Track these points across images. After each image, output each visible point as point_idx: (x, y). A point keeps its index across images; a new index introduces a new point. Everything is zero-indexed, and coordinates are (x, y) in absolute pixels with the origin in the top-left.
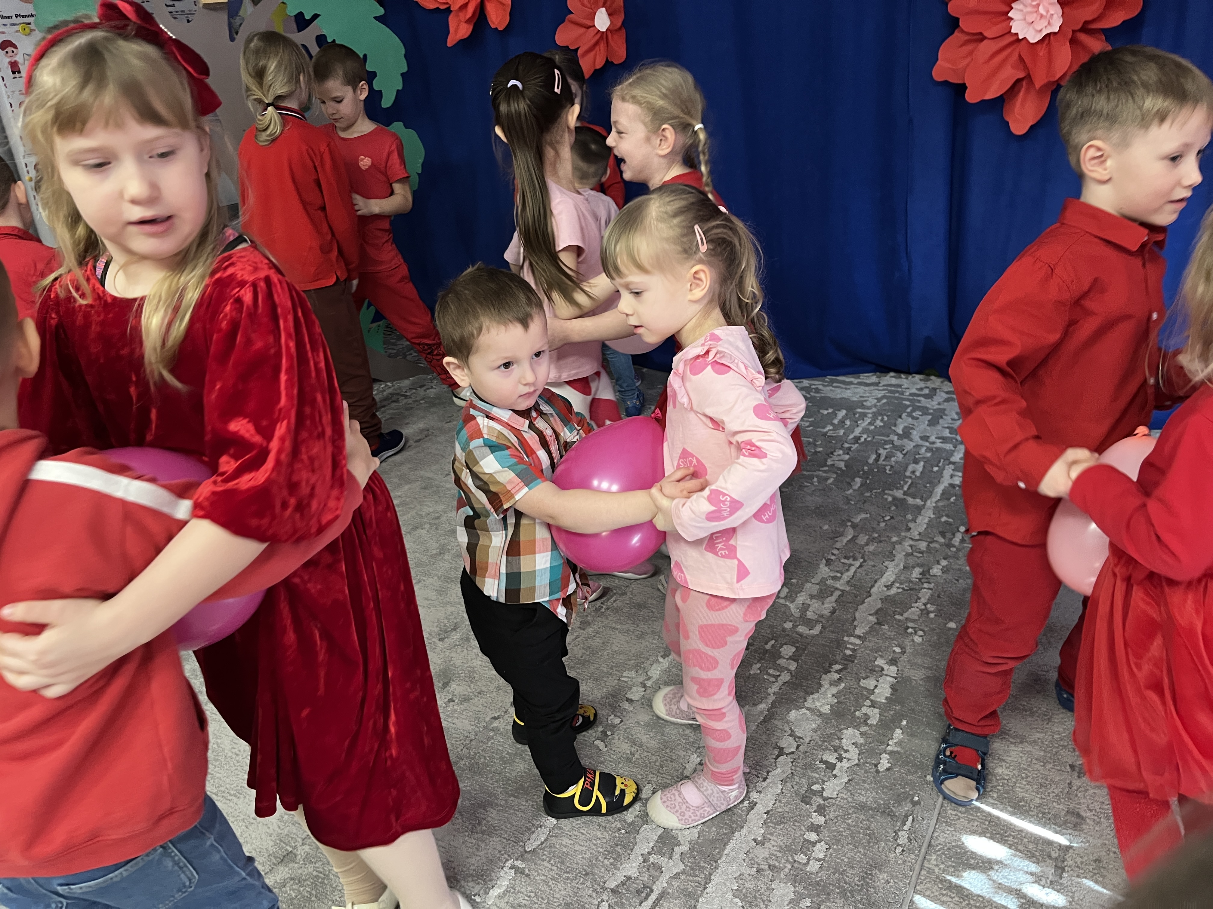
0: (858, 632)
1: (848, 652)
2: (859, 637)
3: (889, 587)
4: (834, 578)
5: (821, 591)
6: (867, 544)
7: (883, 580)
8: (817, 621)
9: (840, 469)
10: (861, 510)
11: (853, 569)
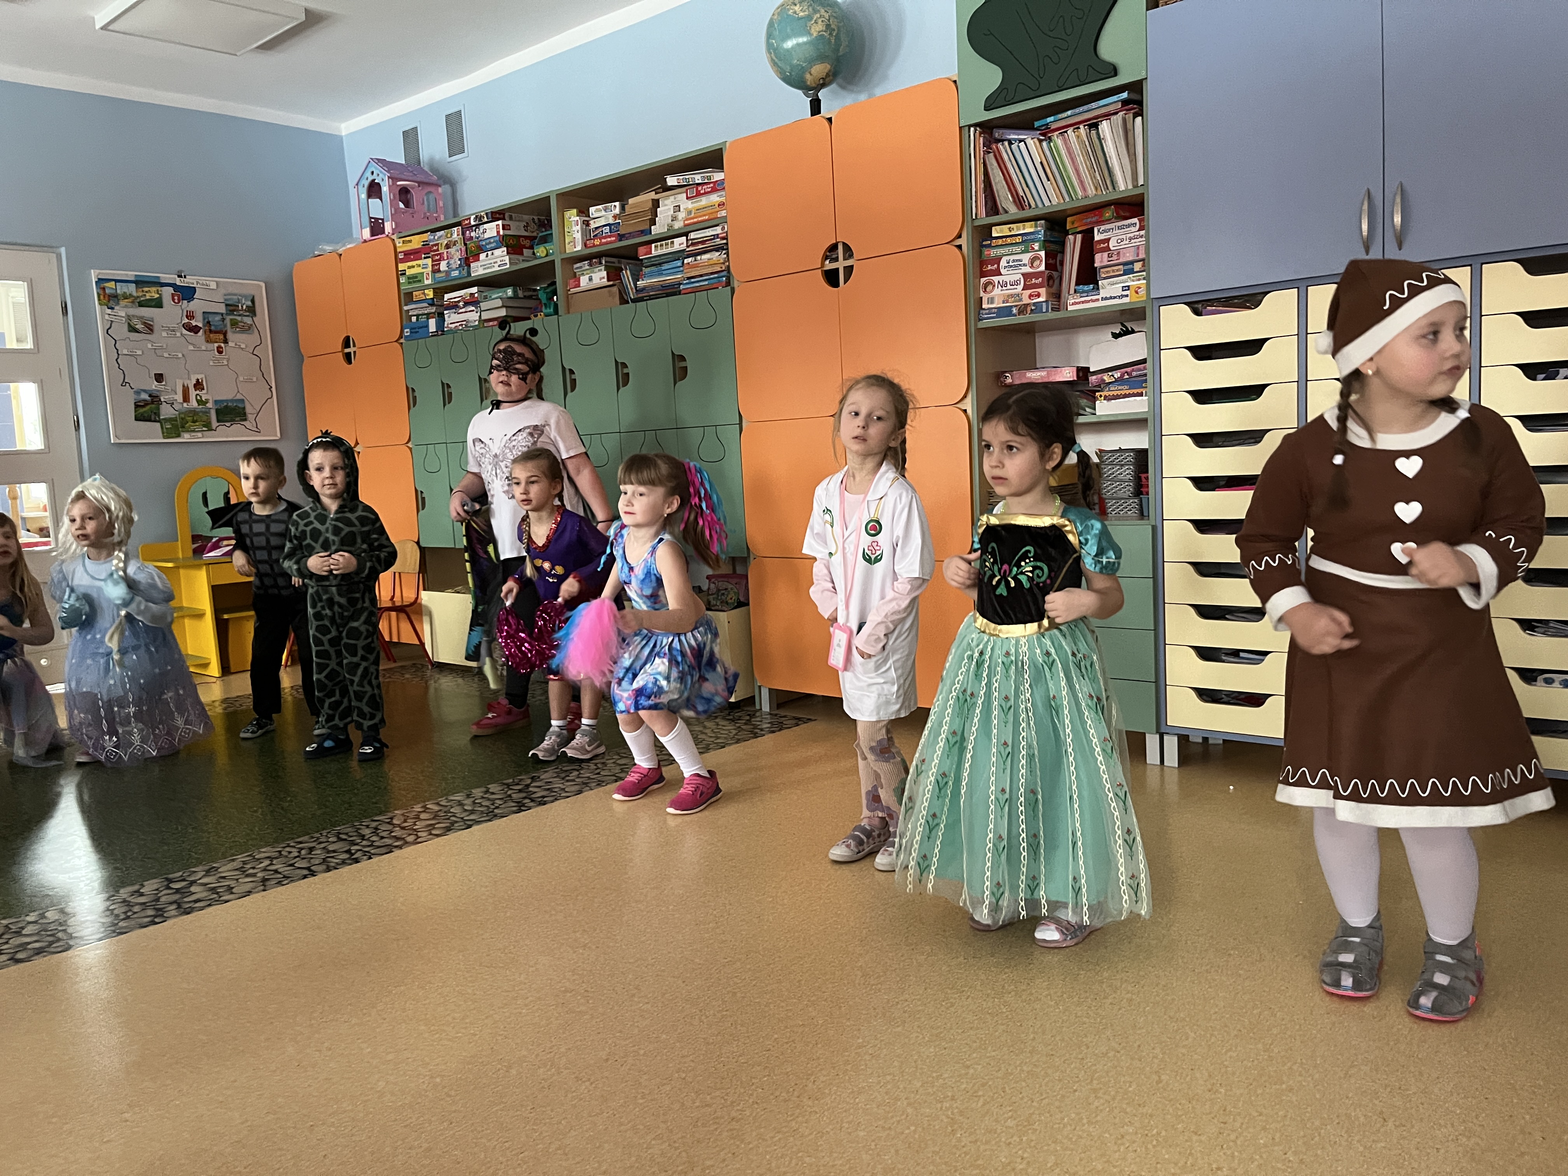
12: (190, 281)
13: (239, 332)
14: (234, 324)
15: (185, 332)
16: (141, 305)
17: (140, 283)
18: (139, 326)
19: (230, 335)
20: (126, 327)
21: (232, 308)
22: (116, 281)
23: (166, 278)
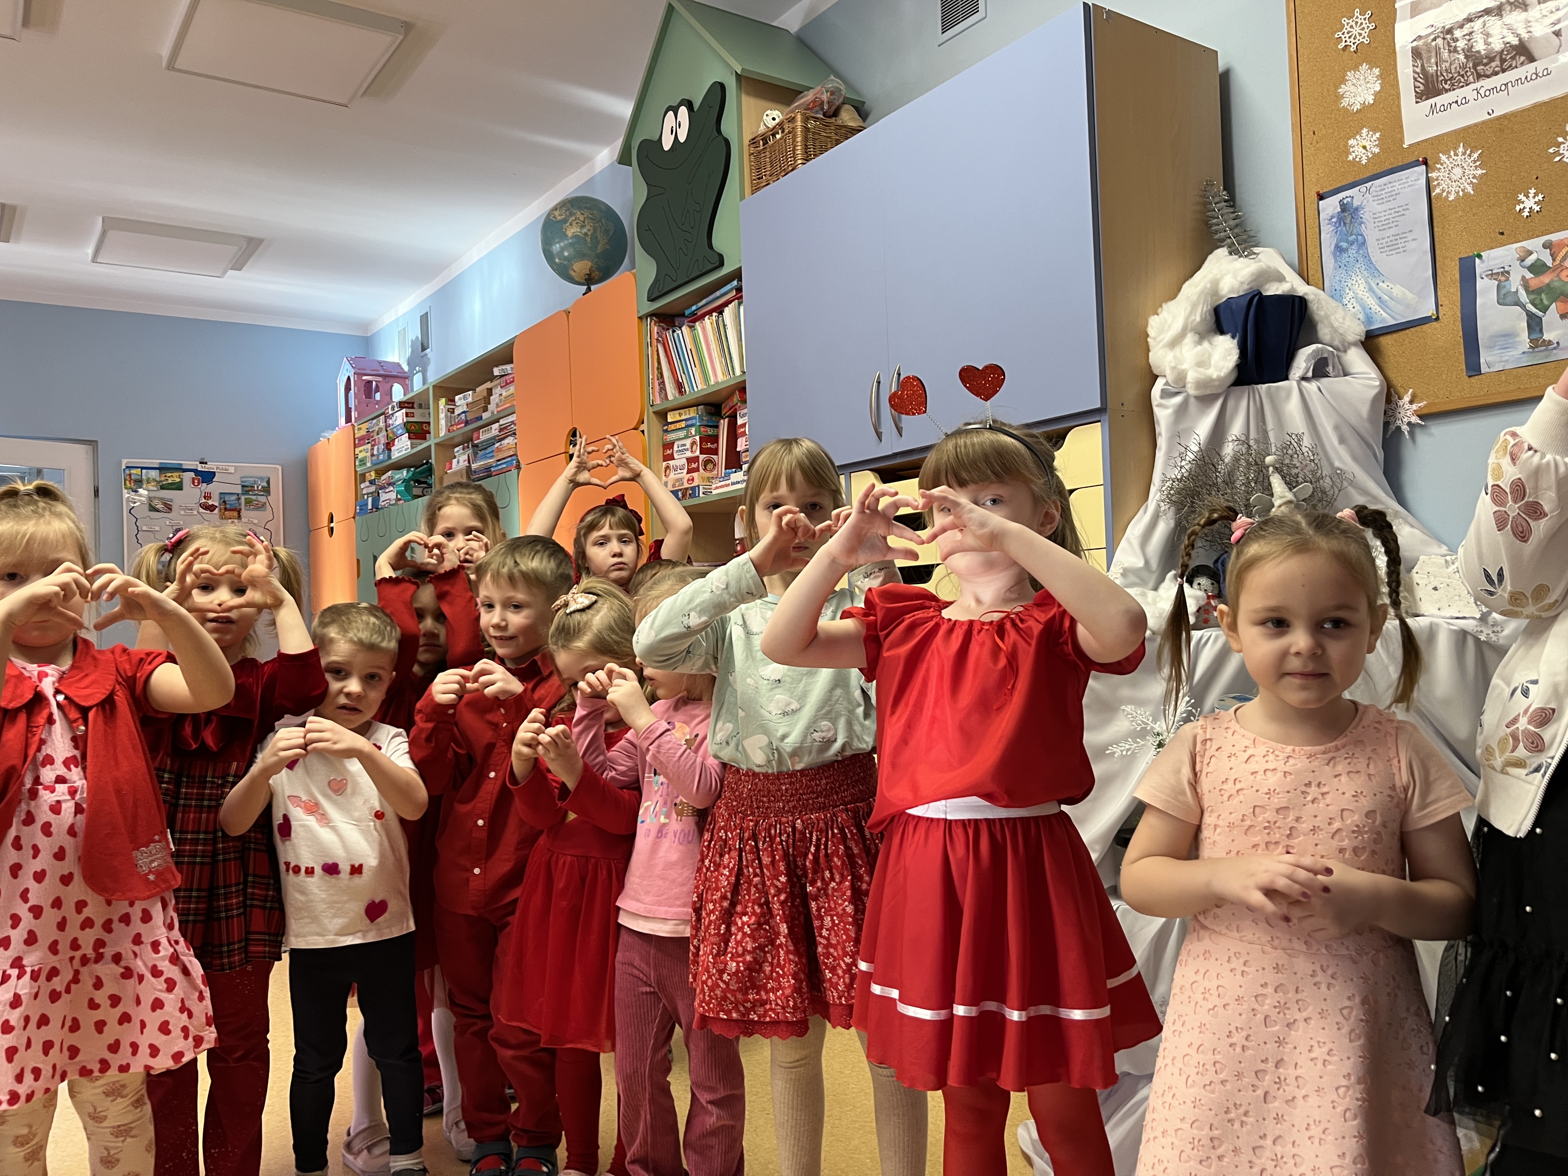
12: (210, 467)
13: (253, 509)
14: (248, 502)
15: (201, 510)
16: (163, 488)
17: (162, 469)
18: (160, 506)
19: (243, 513)
20: (147, 507)
21: (247, 488)
22: (142, 468)
23: (187, 464)
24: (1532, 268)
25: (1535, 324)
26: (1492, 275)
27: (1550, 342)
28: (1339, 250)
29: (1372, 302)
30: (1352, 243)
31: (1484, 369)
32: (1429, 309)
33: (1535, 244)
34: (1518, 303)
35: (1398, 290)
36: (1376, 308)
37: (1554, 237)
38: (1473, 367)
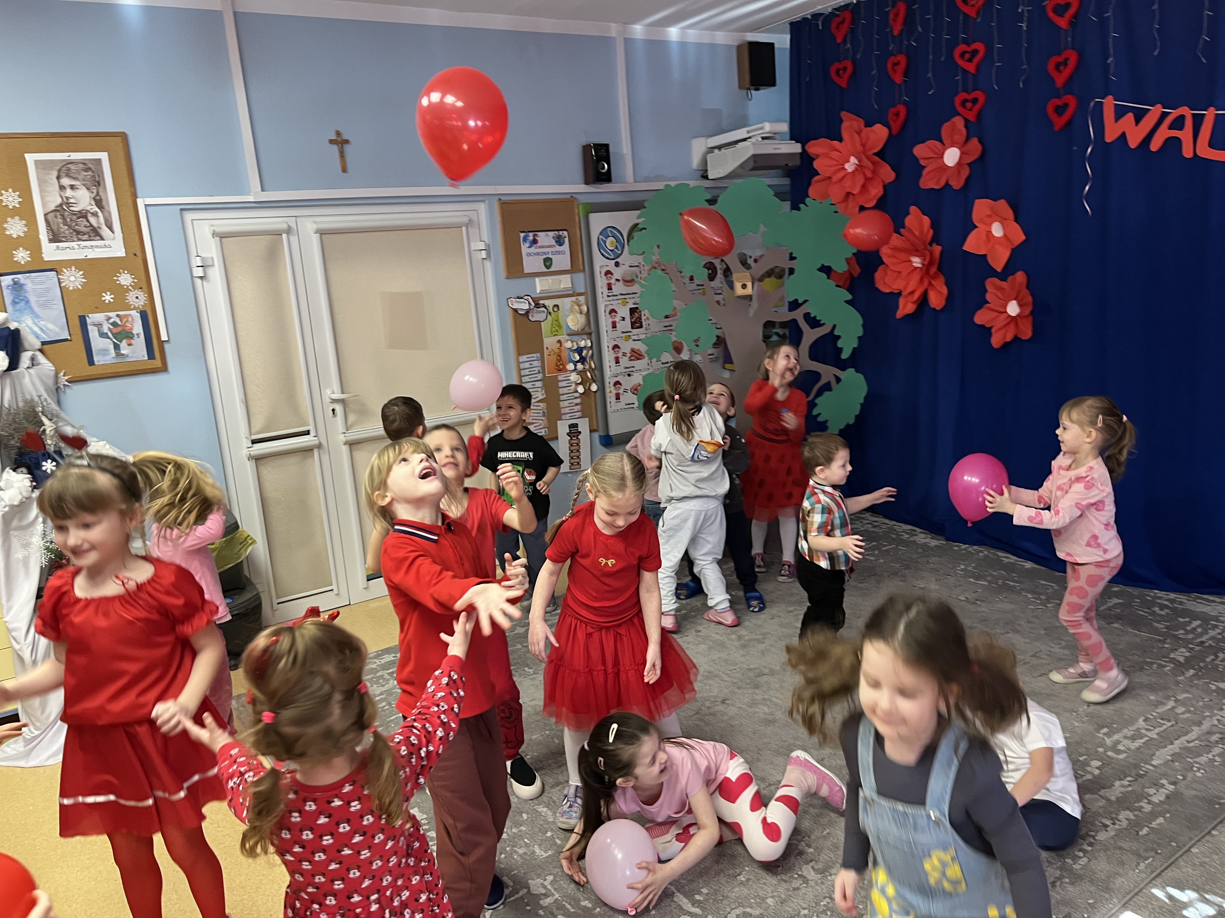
0: (1154, 763)
1: (1141, 772)
2: (1153, 766)
3: (1188, 742)
4: (1148, 730)
5: (1133, 736)
6: (1183, 713)
7: (1187, 738)
8: (1125, 752)
9: (1179, 662)
10: (1187, 692)
11: (1165, 727)
24: (112, 324)
25: (117, 347)
26: (94, 325)
27: (123, 355)
28: (14, 303)
29: (36, 329)
30: (22, 300)
31: (96, 363)
32: (66, 336)
33: (112, 314)
34: (108, 338)
35: (50, 326)
36: (39, 332)
37: (120, 313)
38: (91, 362)
